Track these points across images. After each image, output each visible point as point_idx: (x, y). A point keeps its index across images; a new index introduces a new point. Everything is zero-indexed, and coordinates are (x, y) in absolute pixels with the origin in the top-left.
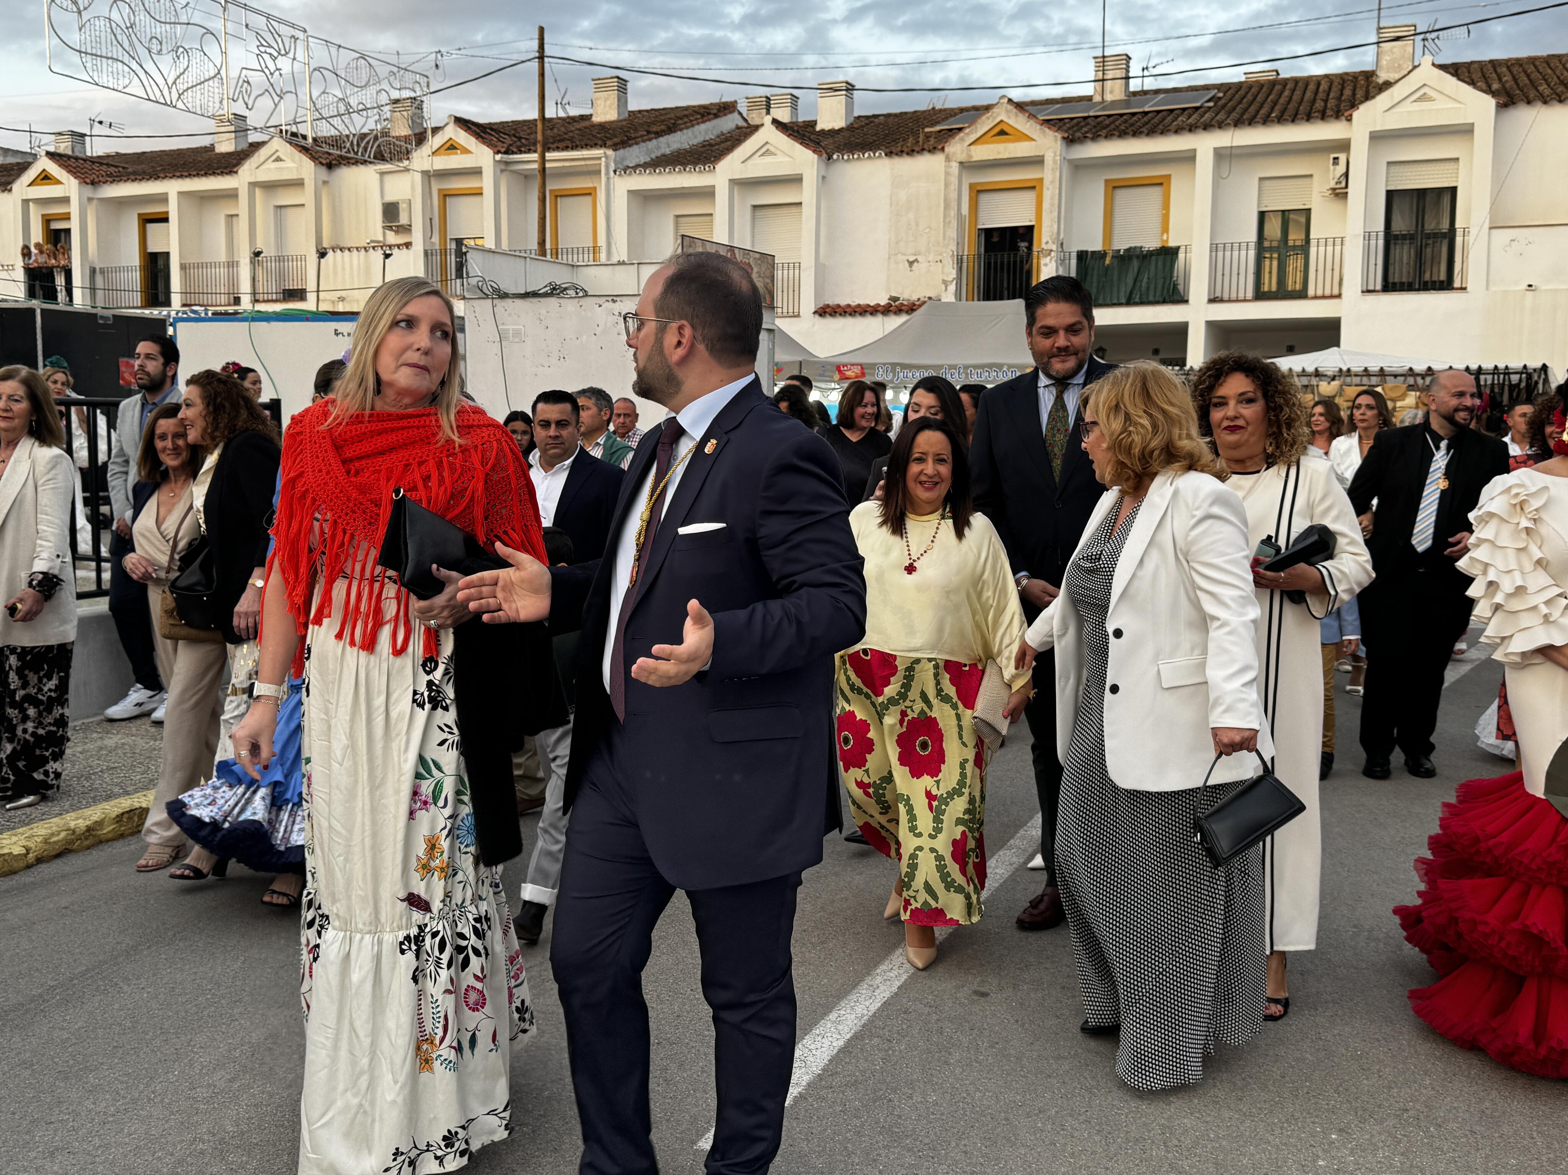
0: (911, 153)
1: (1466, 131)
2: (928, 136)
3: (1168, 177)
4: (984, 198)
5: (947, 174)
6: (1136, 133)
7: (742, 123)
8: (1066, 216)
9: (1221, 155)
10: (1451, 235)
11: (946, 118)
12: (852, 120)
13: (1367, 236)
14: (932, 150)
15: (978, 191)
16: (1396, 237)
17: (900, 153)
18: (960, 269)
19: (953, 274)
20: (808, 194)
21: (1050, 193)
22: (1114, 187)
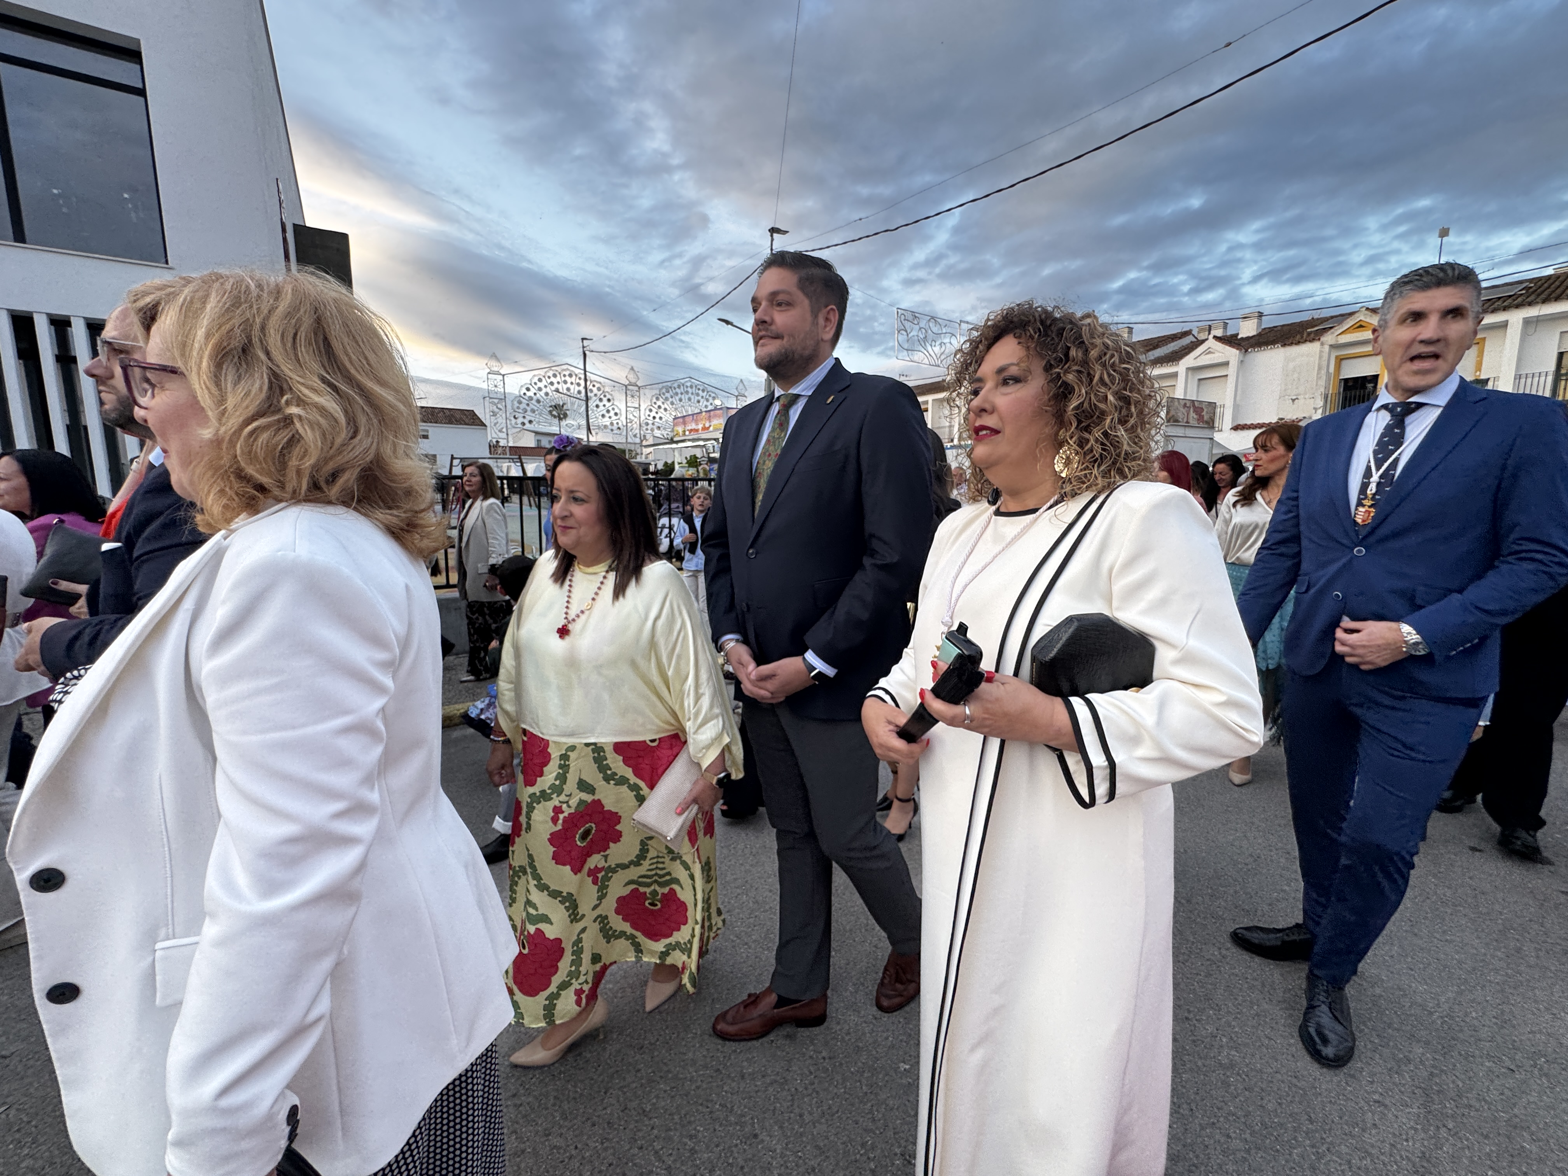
0: (1298, 343)
2: (1309, 334)
3: (1484, 339)
4: (1344, 362)
5: (1321, 352)
7: (1194, 340)
9: (1527, 322)
11: (1322, 323)
12: (1260, 330)
14: (1312, 340)
15: (1340, 360)
17: (1291, 344)
18: (1326, 400)
19: (1321, 403)
20: (1232, 371)
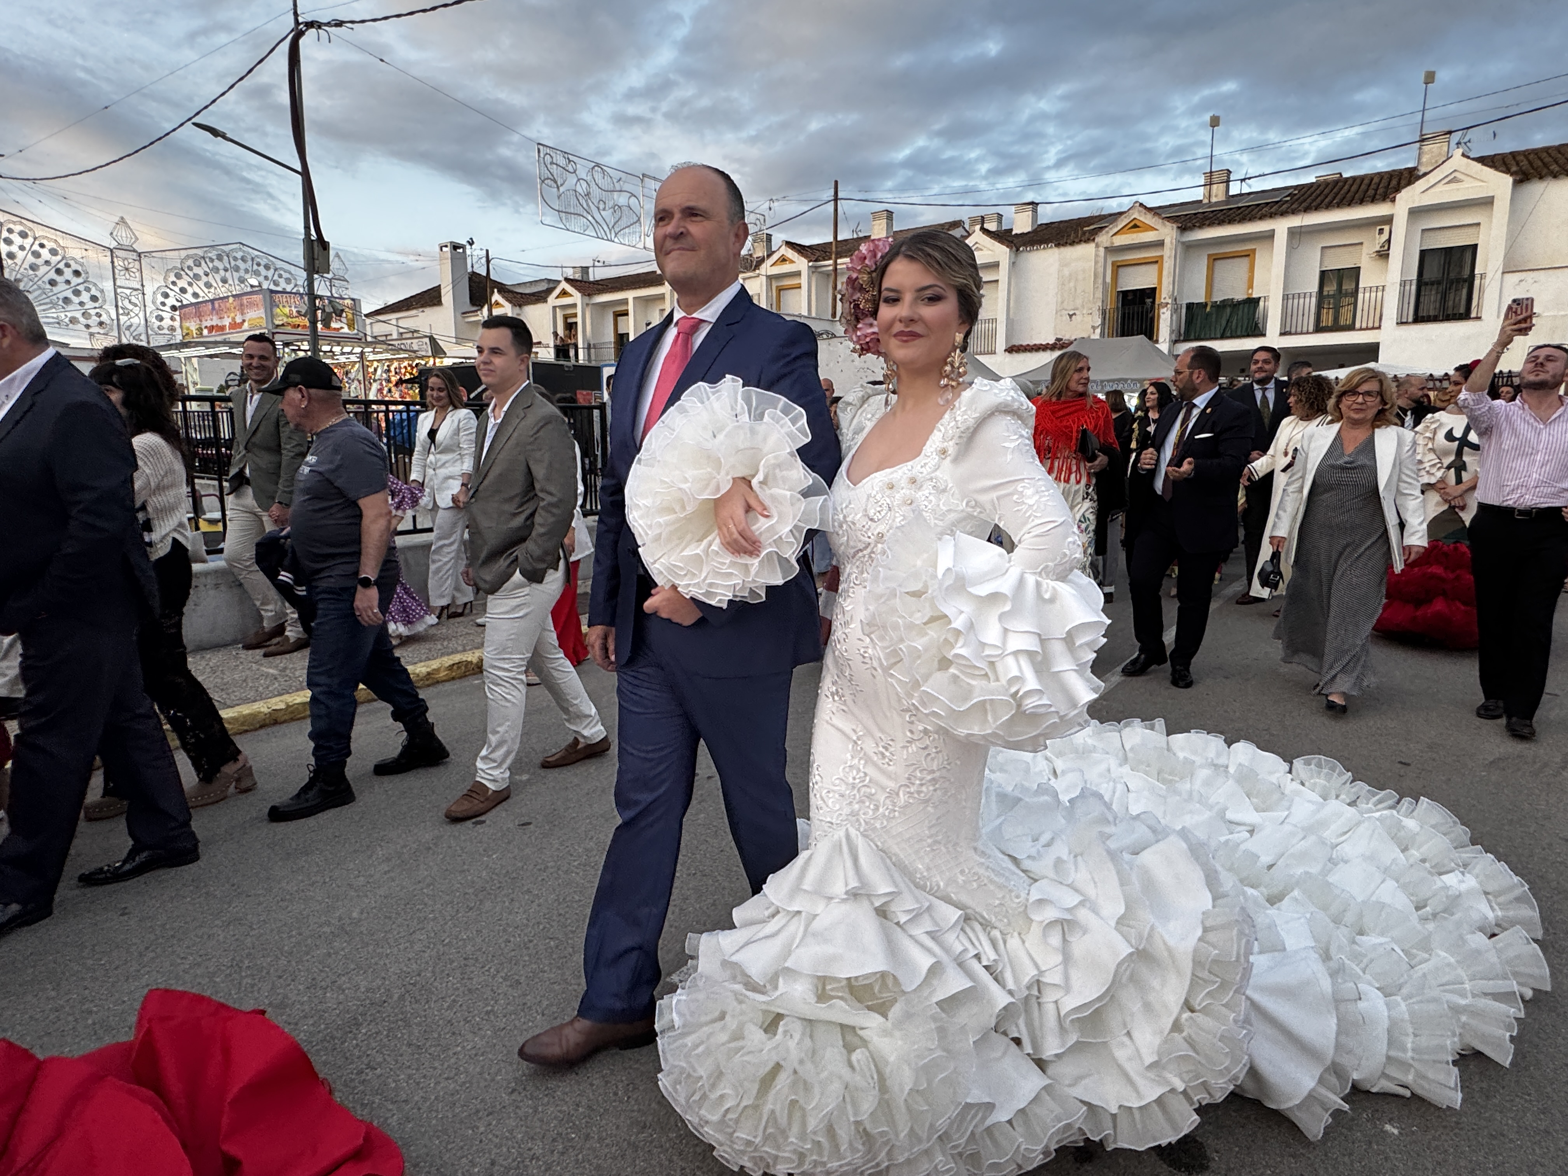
0: (1072, 243)
1: (1487, 202)
2: (1084, 233)
3: (1254, 251)
4: (1122, 271)
5: (1097, 255)
6: (1231, 221)
8: (1180, 279)
9: (1294, 234)
10: (1470, 280)
11: (1100, 220)
12: (1035, 226)
13: (1403, 284)
14: (1087, 241)
15: (1118, 267)
16: (1426, 284)
17: (1065, 244)
18: (1104, 318)
19: (1099, 322)
20: (1002, 274)
21: (1168, 264)
22: (1214, 259)
